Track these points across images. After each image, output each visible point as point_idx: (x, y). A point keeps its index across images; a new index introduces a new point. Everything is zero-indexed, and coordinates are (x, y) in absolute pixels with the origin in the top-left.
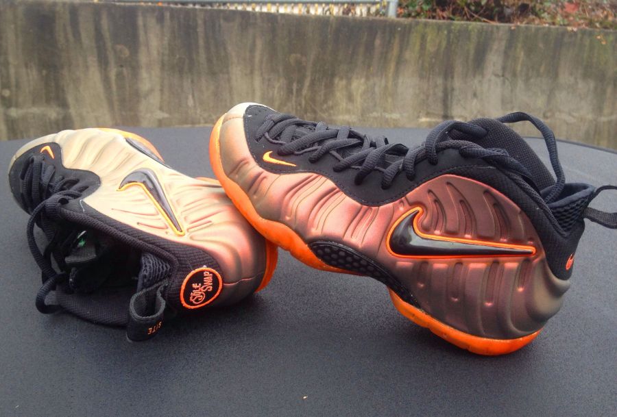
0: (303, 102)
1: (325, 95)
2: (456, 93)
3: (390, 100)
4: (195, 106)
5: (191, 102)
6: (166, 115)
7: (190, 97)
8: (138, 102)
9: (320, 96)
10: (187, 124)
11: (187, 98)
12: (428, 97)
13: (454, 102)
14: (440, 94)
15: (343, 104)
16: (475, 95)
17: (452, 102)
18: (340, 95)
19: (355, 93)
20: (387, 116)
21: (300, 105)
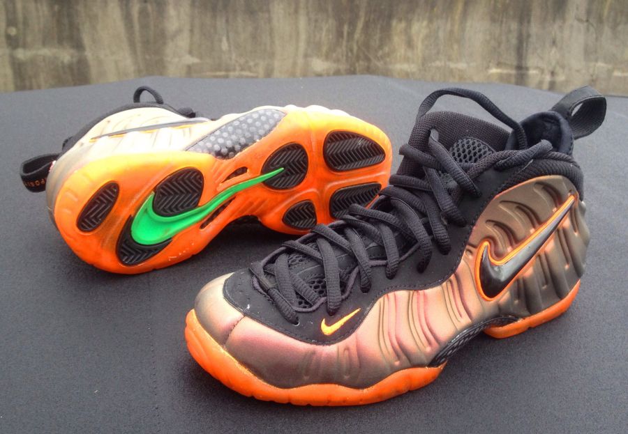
0: (355, 48)
1: (381, 40)
2: (533, 39)
3: (456, 47)
4: (230, 51)
5: (225, 46)
6: (196, 60)
7: (224, 39)
8: (165, 44)
9: (375, 42)
10: (220, 71)
11: (220, 41)
12: (500, 44)
13: (530, 51)
14: (514, 41)
15: (401, 51)
16: (554, 43)
17: (527, 51)
18: (398, 40)
19: (415, 38)
20: (452, 65)
21: (351, 50)
